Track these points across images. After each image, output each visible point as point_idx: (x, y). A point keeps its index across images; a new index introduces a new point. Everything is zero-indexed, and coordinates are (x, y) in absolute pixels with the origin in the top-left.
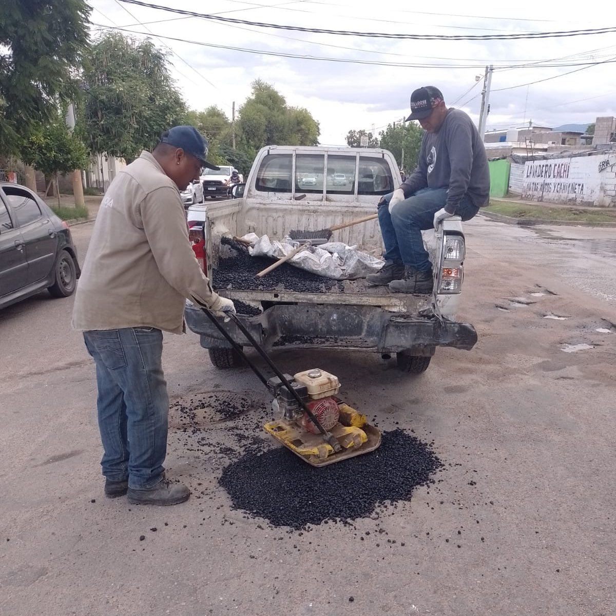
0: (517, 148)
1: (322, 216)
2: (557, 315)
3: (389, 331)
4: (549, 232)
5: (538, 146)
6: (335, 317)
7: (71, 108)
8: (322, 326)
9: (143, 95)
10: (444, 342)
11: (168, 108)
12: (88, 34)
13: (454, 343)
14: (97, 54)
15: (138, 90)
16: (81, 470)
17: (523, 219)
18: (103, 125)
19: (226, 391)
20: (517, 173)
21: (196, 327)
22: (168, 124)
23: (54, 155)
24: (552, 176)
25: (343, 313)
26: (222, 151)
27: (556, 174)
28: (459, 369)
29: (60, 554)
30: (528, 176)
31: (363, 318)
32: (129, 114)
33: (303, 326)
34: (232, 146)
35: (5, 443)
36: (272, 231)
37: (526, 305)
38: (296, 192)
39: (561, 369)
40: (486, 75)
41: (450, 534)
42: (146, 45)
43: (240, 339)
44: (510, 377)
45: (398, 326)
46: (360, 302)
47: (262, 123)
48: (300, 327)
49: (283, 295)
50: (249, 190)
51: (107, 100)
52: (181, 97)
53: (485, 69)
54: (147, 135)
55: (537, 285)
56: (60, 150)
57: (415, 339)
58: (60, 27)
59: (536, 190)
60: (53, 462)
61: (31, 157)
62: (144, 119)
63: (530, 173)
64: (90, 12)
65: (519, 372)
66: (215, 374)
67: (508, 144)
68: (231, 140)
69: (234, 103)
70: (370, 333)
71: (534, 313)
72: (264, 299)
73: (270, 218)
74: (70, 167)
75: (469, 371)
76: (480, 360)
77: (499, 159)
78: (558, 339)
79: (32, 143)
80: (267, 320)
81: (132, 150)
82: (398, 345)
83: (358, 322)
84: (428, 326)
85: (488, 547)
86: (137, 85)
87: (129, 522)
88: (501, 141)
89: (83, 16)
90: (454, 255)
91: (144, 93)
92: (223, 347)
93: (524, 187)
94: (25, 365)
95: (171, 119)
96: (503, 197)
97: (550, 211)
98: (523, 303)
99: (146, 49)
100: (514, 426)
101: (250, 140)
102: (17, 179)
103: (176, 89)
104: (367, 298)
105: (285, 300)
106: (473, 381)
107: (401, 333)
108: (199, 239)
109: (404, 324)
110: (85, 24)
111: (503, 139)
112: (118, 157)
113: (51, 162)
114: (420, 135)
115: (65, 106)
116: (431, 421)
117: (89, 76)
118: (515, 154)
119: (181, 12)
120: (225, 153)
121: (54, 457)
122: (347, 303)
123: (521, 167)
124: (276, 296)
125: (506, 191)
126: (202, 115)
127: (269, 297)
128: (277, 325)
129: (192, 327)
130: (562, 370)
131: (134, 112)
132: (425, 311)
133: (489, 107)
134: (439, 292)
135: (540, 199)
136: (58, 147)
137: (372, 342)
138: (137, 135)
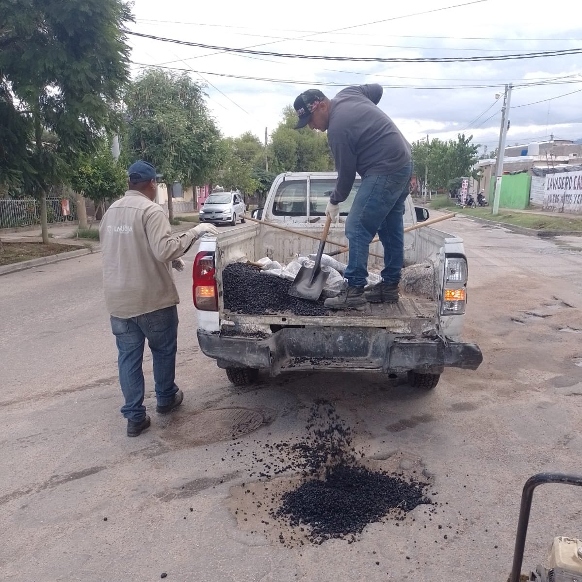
0: (538, 161)
1: (336, 238)
2: (572, 329)
3: (393, 352)
4: (568, 243)
5: (559, 158)
6: (341, 338)
7: (116, 140)
8: (329, 347)
9: (181, 126)
10: (449, 362)
11: (204, 136)
12: (128, 72)
13: (459, 363)
14: (140, 89)
15: (177, 121)
16: (98, 487)
17: (543, 230)
18: (145, 154)
19: (240, 408)
20: (537, 186)
21: (208, 351)
22: (204, 151)
23: (101, 183)
24: (572, 188)
25: (349, 335)
26: (256, 173)
27: (576, 186)
28: (470, 385)
29: (69, 573)
30: (548, 189)
31: (368, 339)
32: (169, 143)
33: (311, 347)
34: (265, 168)
35: (32, 460)
36: (288, 252)
37: (542, 318)
38: (310, 215)
39: (574, 384)
40: (506, 93)
41: (449, 561)
42: (185, 79)
43: (250, 361)
44: (521, 394)
45: (402, 347)
46: (364, 324)
47: (293, 146)
48: (308, 349)
49: (290, 319)
50: (267, 215)
51: (149, 131)
52: (216, 125)
53: (505, 88)
54: (185, 162)
55: (554, 297)
56: (106, 179)
57: (419, 360)
58: (103, 67)
59: (556, 201)
60: (73, 479)
61: (81, 185)
62: (183, 147)
63: (551, 185)
64: (130, 52)
65: (530, 388)
66: (231, 391)
67: (529, 158)
68: (264, 163)
69: (266, 128)
70: (376, 354)
71: (550, 327)
72: (272, 323)
73: (286, 240)
74: (115, 193)
75: (480, 387)
76: (492, 376)
77: (519, 173)
78: (572, 353)
79: (81, 173)
80: (275, 343)
81: (172, 176)
82: (403, 366)
83: (364, 343)
84: (432, 347)
85: (486, 575)
86: (176, 117)
87: (136, 541)
88: (522, 155)
89: (124, 56)
90: (457, 276)
91: (183, 123)
92: (238, 367)
93: (545, 199)
94: (60, 382)
95: (207, 146)
96: (525, 209)
97: (570, 222)
98: (539, 316)
99: (184, 83)
100: (522, 446)
101: (281, 162)
102: (70, 206)
103: (211, 118)
104: (372, 320)
105: (293, 324)
106: (483, 397)
107: (405, 354)
108: (211, 268)
109: (408, 345)
110: (126, 63)
111: (524, 152)
112: (159, 182)
113: (98, 190)
114: (442, 152)
115: (111, 138)
116: (437, 439)
117: (133, 110)
118: (536, 167)
119: (215, 48)
120: (258, 175)
121: (75, 473)
122: (352, 325)
123: (541, 180)
124: (284, 319)
125: (527, 203)
126: (237, 140)
127: (277, 321)
128: (286, 347)
129: (205, 351)
130: (574, 386)
131: (174, 141)
132: (429, 331)
133: (509, 123)
134: (442, 313)
135: (561, 211)
136: (104, 175)
137: (377, 363)
138: (176, 163)
